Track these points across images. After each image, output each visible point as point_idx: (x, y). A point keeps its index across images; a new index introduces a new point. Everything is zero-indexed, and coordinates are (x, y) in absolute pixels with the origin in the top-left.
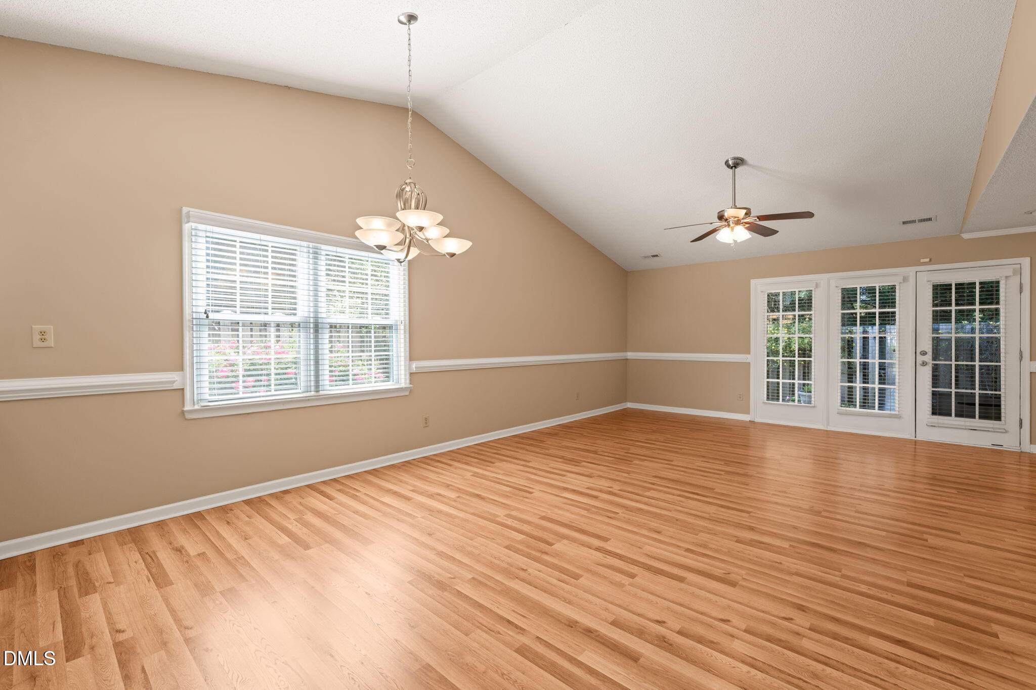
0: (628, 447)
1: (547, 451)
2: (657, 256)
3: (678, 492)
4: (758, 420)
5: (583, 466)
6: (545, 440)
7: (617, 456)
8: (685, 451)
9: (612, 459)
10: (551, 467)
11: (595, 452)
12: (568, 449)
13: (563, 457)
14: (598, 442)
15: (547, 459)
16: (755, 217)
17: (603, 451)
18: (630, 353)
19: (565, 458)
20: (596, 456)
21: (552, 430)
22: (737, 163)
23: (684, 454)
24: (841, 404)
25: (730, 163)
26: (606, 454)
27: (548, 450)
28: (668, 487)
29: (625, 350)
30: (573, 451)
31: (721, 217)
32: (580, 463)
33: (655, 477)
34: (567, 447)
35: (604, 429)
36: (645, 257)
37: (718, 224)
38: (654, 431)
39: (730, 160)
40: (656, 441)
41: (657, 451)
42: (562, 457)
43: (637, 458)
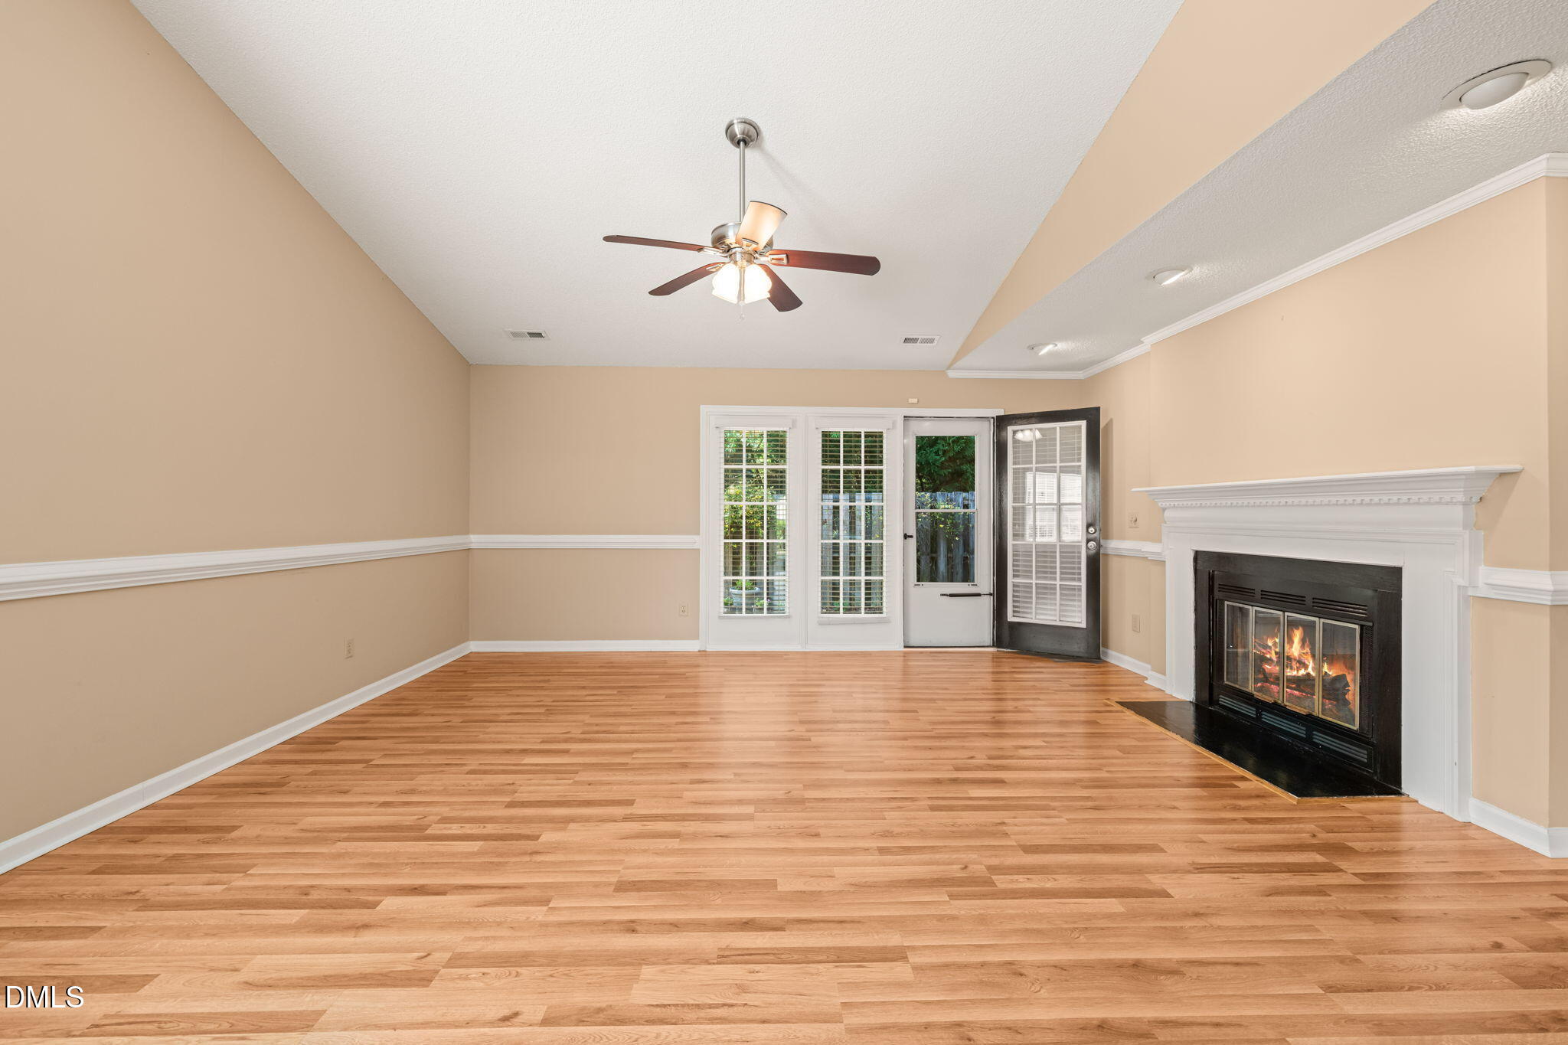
0: (510, 778)
1: (239, 881)
2: (539, 335)
3: (709, 942)
4: (710, 648)
5: (388, 923)
6: (235, 823)
7: (491, 829)
8: (641, 758)
9: (475, 846)
10: (249, 985)
11: (417, 832)
12: (324, 841)
13: (305, 891)
14: (422, 780)
15: (232, 931)
16: (781, 252)
17: (445, 820)
18: (476, 536)
19: (315, 895)
20: (422, 847)
21: (266, 768)
22: (745, 138)
23: (644, 768)
24: (822, 608)
25: (738, 129)
26: (455, 829)
27: (244, 870)
28: (675, 926)
29: (466, 532)
30: (341, 846)
31: (719, 241)
32: (373, 905)
33: (622, 887)
34: (321, 835)
35: (427, 728)
36: (515, 335)
37: (712, 255)
38: (550, 711)
39: (735, 121)
40: (566, 741)
41: (584, 776)
42: (301, 898)
43: (552, 820)
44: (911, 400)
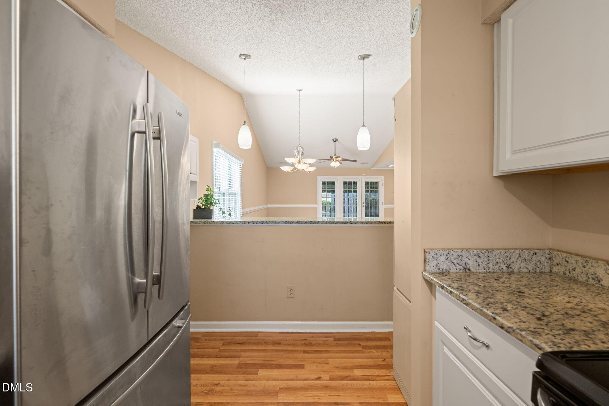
18: (269, 205)
25: (334, 140)
44: (363, 175)
